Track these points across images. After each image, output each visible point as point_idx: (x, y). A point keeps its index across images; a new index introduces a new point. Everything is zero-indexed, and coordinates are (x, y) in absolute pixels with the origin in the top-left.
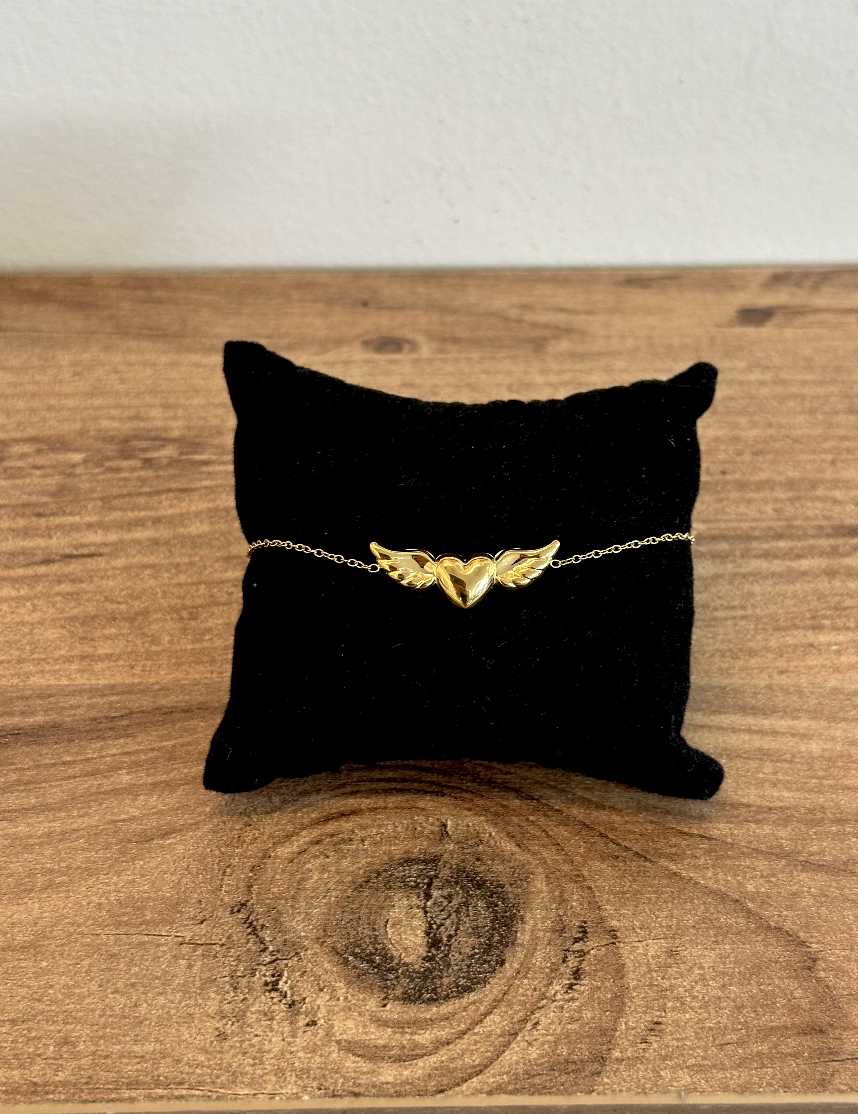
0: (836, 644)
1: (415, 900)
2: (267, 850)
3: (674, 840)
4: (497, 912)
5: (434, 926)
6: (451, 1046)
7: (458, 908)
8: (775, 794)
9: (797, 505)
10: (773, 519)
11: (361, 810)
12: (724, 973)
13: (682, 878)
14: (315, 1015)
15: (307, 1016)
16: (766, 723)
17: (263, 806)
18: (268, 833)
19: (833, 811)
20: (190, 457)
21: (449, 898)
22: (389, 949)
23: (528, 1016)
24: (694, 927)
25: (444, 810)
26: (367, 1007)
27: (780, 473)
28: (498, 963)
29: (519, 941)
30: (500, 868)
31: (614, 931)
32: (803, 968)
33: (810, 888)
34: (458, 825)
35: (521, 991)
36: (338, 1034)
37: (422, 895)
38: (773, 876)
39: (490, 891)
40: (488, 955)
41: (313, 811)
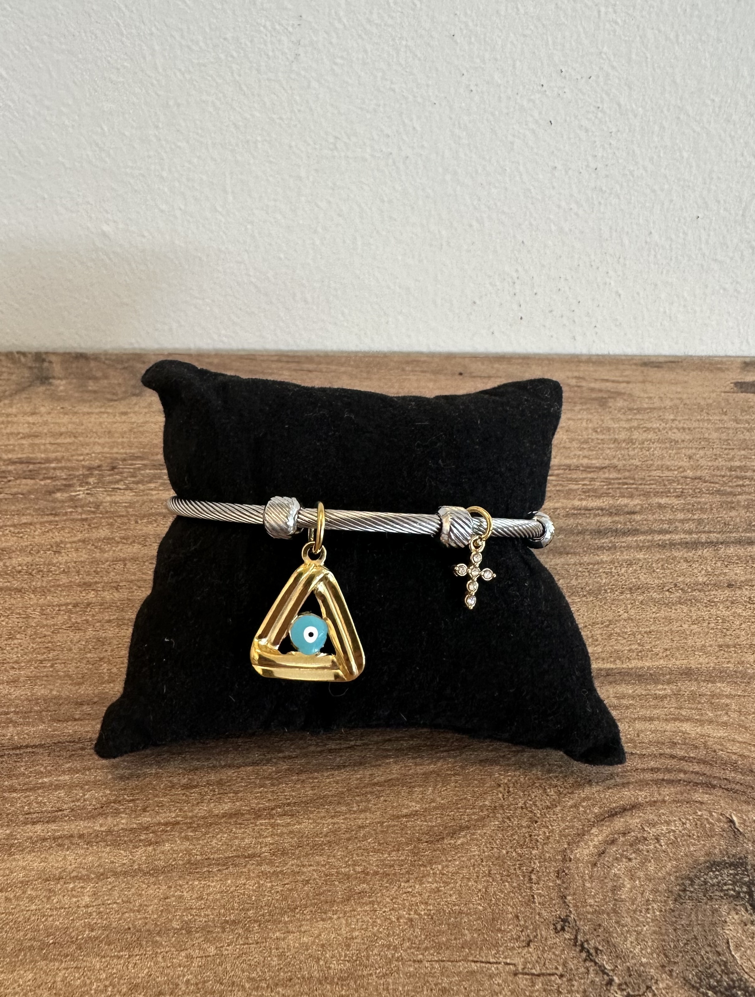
1: (744, 914)
2: (564, 851)
11: (640, 804)
18: (558, 831)
22: (746, 980)
25: (722, 804)
37: (749, 907)
41: (594, 806)
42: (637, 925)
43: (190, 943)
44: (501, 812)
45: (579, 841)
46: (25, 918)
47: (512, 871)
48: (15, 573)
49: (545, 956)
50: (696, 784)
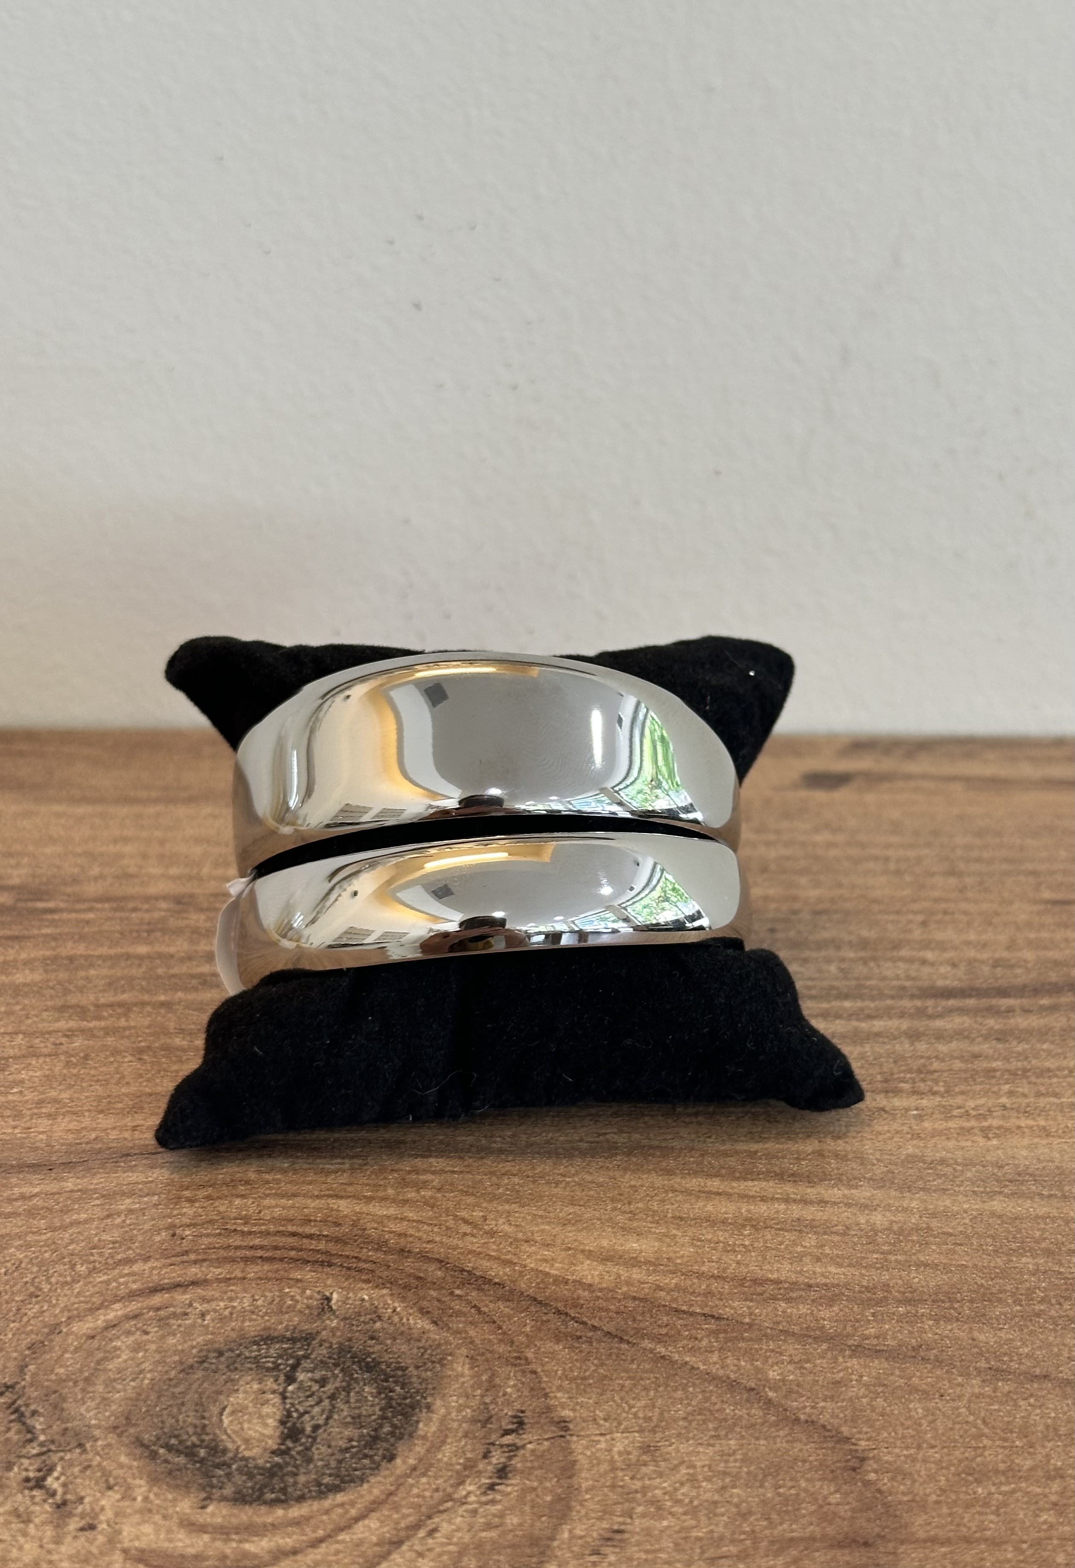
0: (917, 1109)
1: (270, 1383)
2: (58, 1324)
3: (665, 1319)
4: (391, 1398)
5: (295, 1415)
6: (299, 1557)
7: (333, 1394)
8: (818, 1270)
9: (872, 964)
10: (837, 979)
11: (206, 1281)
12: (725, 1473)
13: (673, 1363)
14: (96, 1516)
15: (82, 1518)
16: (811, 1192)
17: (60, 1275)
18: (62, 1305)
19: (902, 1289)
20: (30, 905)
21: (323, 1382)
22: (222, 1441)
23: (421, 1521)
24: (684, 1419)
25: (329, 1282)
26: (178, 1509)
27: (850, 933)
28: (384, 1457)
29: (421, 1433)
30: (404, 1348)
31: (565, 1422)
32: (845, 1469)
33: (862, 1377)
34: (348, 1298)
35: (415, 1491)
36: (126, 1541)
37: (282, 1378)
38: (808, 1361)
39: (385, 1374)
40: (371, 1449)
42: (109, 1392)
45: (86, 1316)
50: (307, 1262)
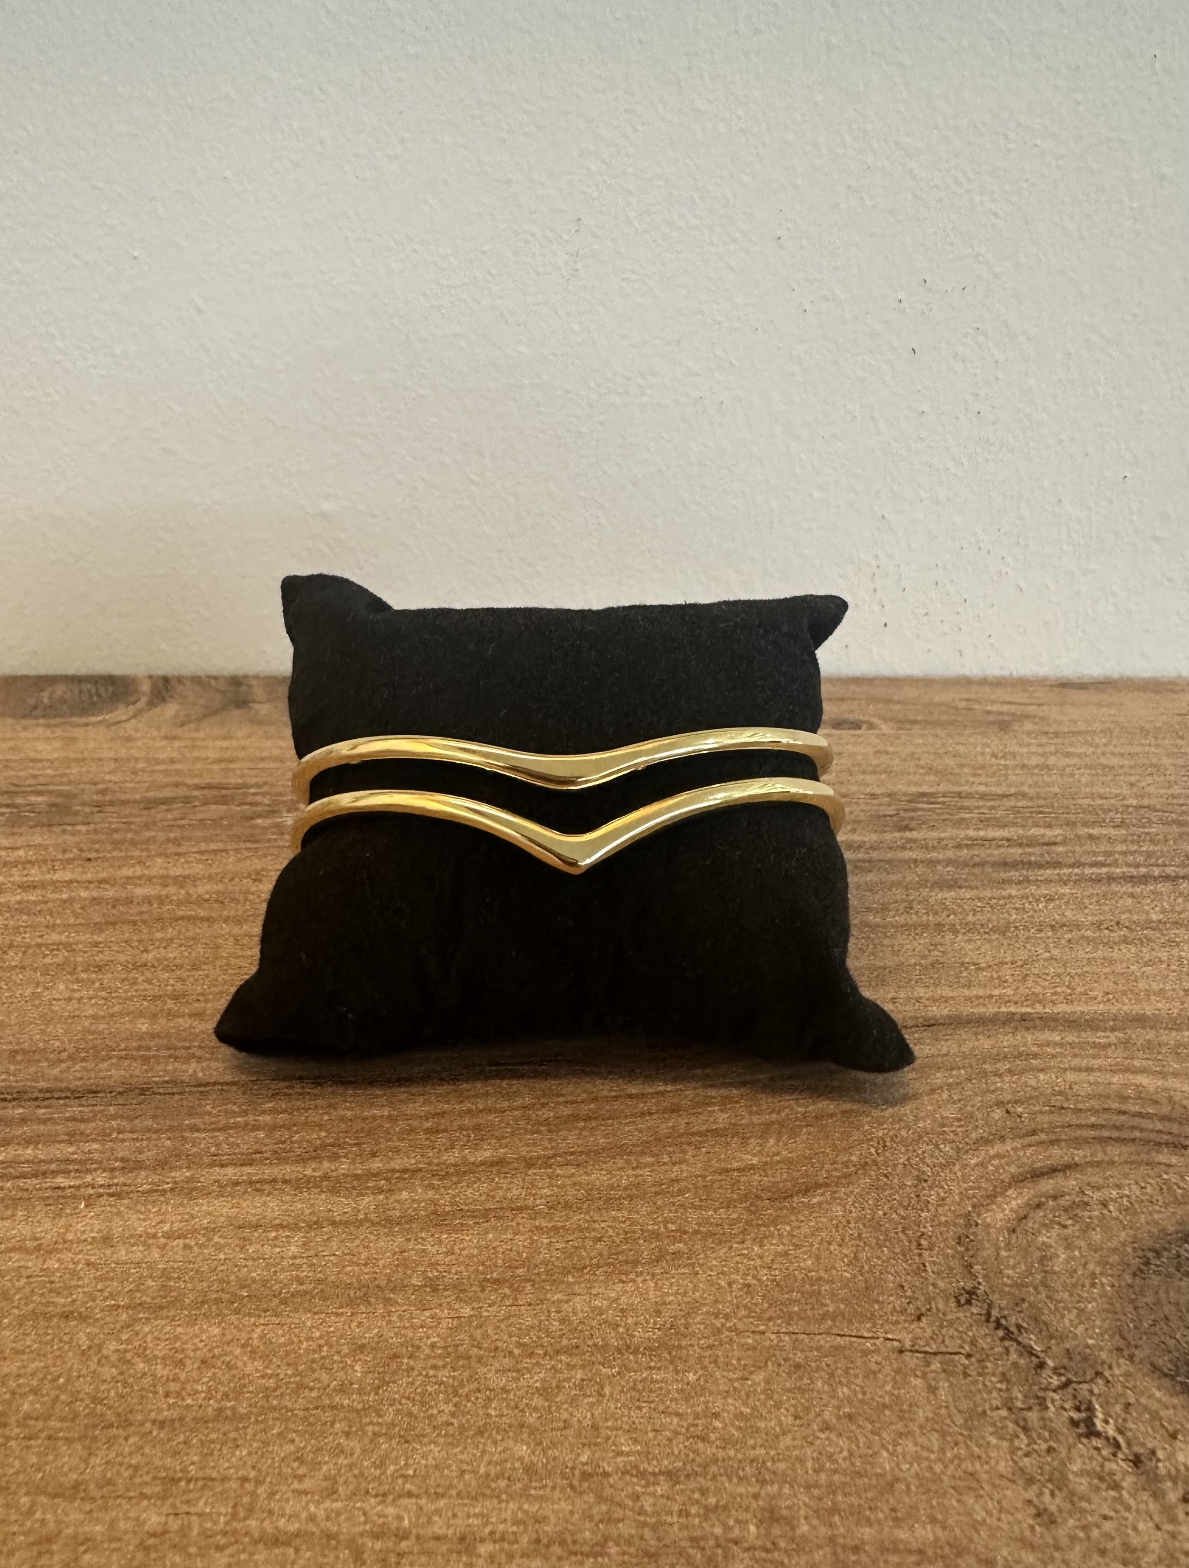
2: (968, 1214)
11: (1076, 1165)
15: (1175, 1484)
18: (958, 1192)
41: (1008, 1164)
42: (1079, 1302)
43: (436, 1301)
44: (874, 1167)
45: (988, 1205)
46: (210, 1268)
47: (893, 1235)
48: (201, 901)
49: (944, 1331)
50: (1159, 1144)
